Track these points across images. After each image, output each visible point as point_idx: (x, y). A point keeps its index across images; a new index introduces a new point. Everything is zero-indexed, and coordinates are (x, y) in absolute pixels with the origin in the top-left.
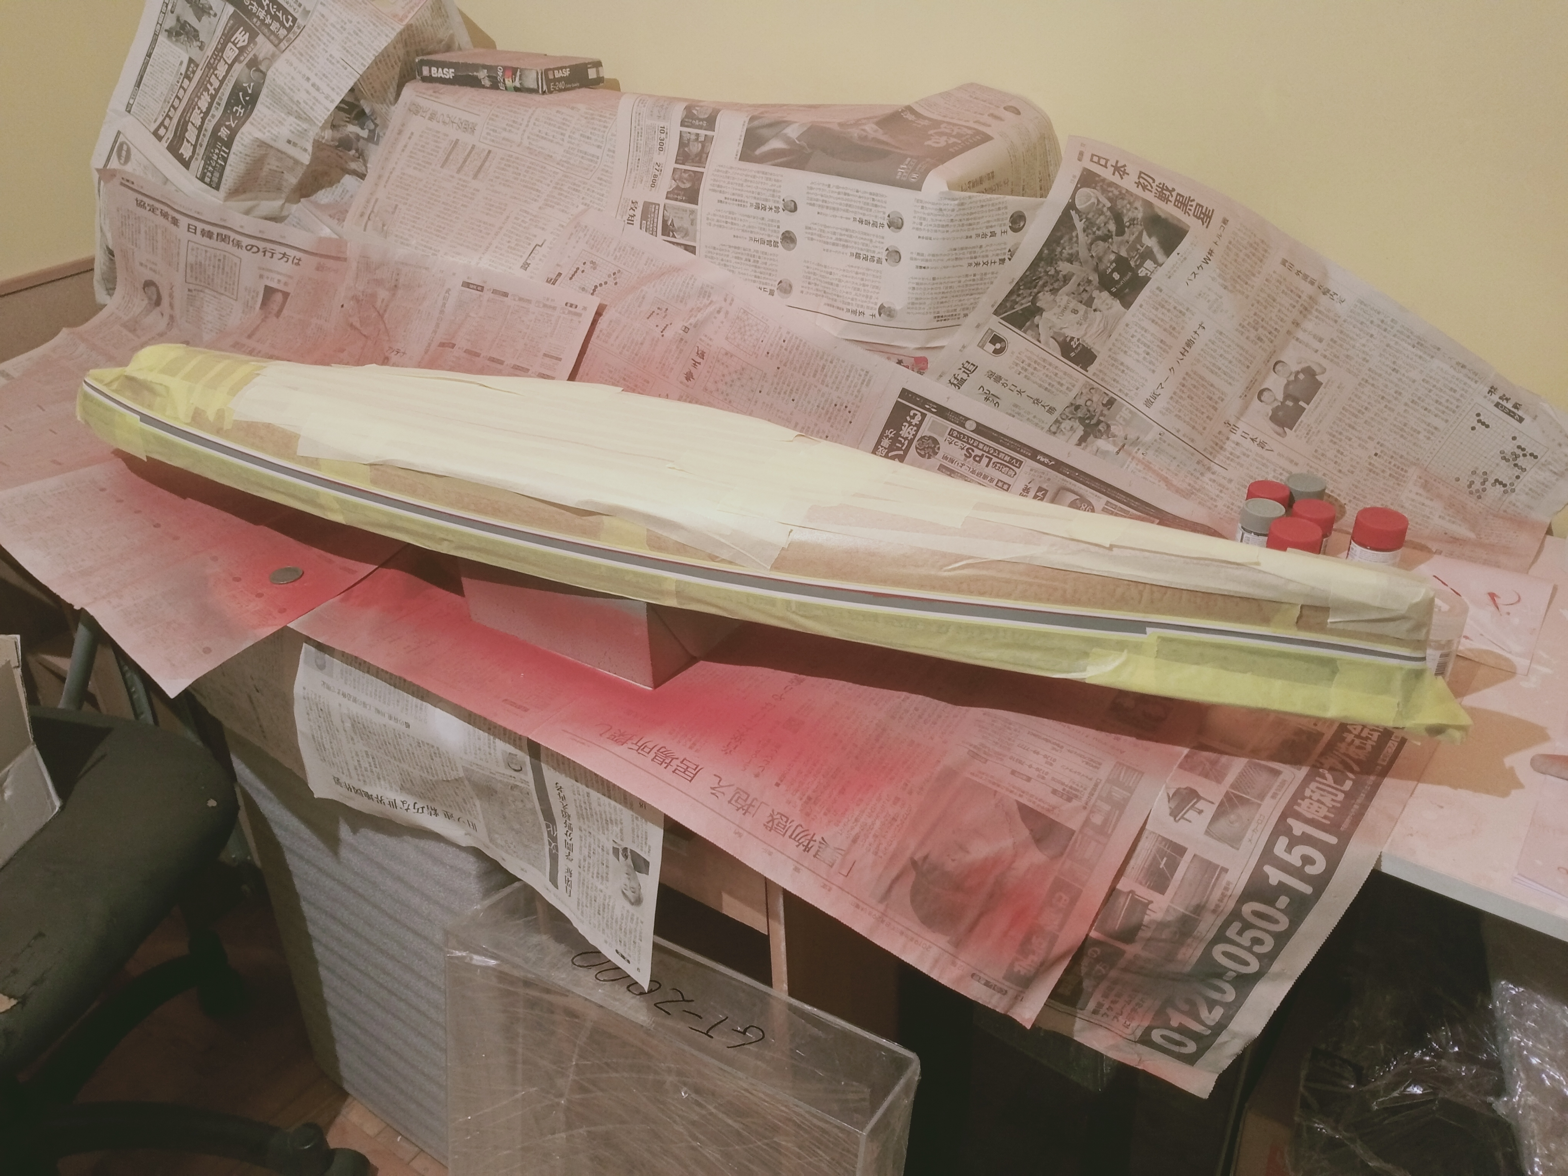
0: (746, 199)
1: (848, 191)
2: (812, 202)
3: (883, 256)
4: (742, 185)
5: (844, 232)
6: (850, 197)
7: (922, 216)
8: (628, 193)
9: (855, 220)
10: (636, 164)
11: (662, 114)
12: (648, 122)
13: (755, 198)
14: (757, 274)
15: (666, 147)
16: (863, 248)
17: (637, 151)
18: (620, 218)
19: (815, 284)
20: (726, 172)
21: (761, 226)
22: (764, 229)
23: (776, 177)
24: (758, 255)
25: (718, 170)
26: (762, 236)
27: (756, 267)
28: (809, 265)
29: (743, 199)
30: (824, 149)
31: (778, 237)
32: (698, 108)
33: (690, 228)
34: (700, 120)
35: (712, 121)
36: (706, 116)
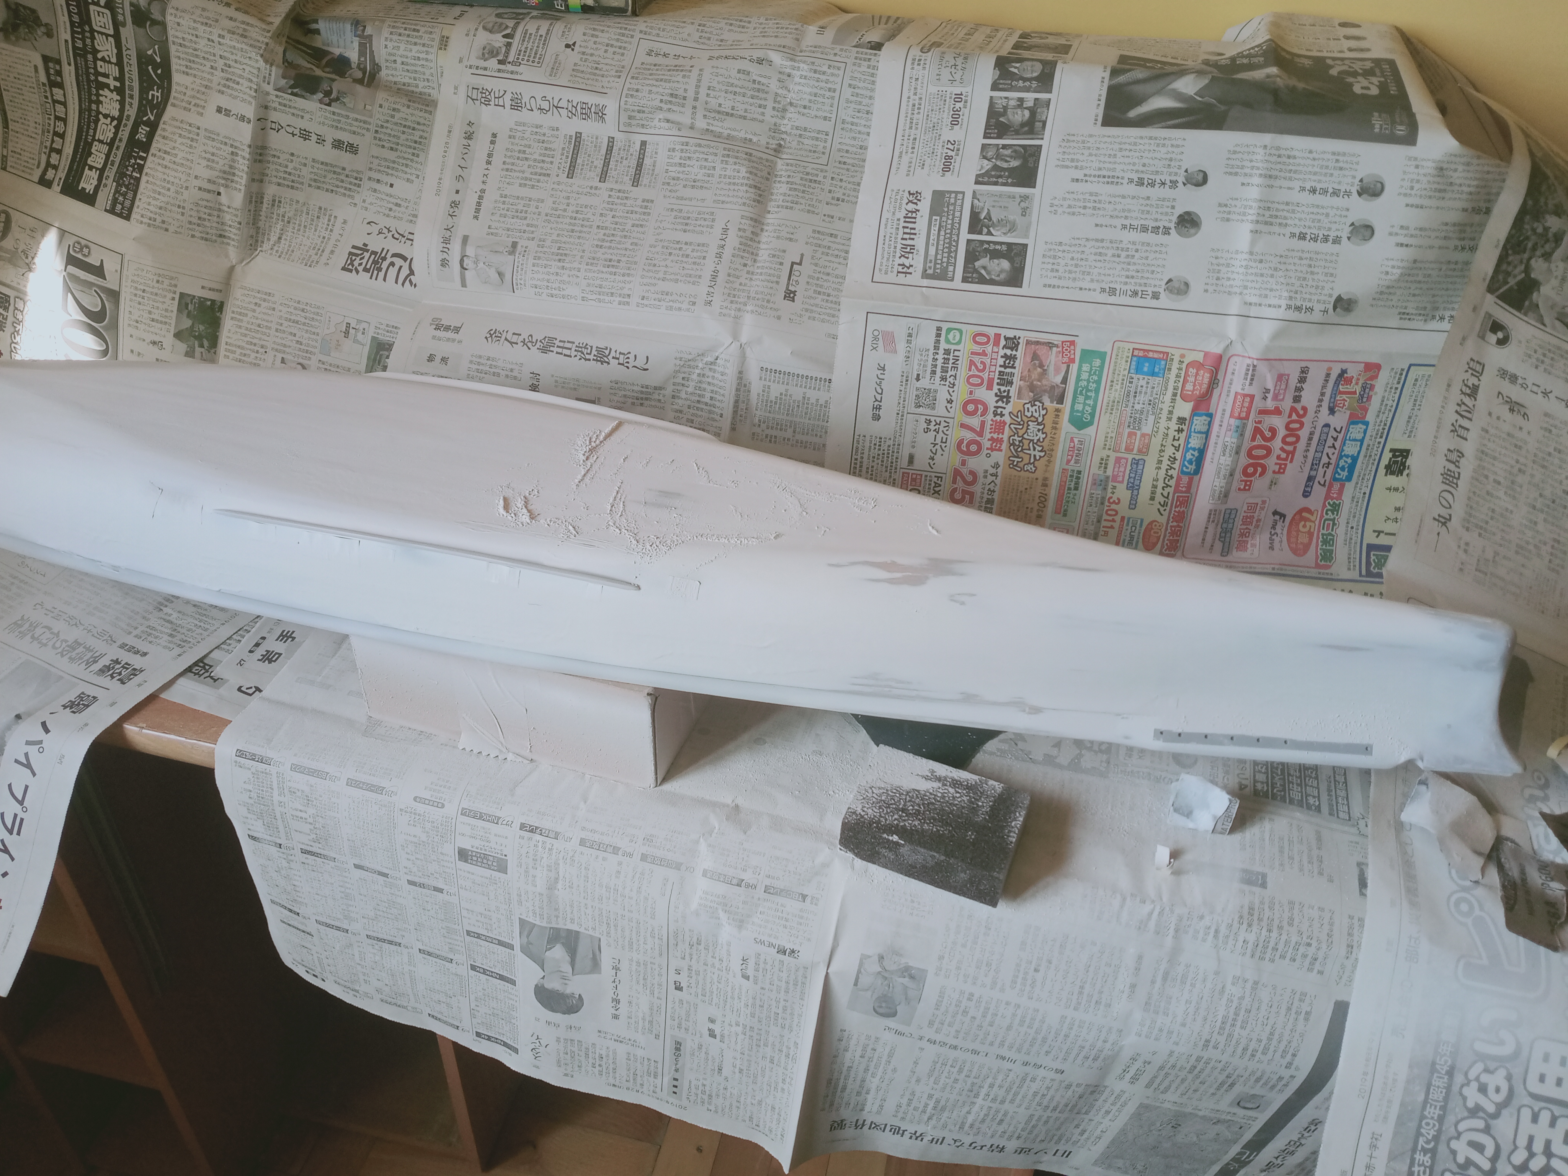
0: (1121, 174)
1: (1292, 153)
2: (1234, 171)
3: (1345, 233)
4: (1113, 156)
5: (1281, 207)
6: (1297, 161)
7: (1415, 177)
8: (902, 183)
9: (1303, 189)
10: (910, 146)
11: (957, 77)
12: (933, 89)
13: (1137, 171)
14: (1130, 273)
15: (966, 118)
16: (1312, 225)
17: (911, 128)
18: (889, 216)
19: (1229, 279)
20: (1083, 142)
21: (1143, 208)
22: (1148, 212)
23: (1174, 142)
24: (1134, 247)
25: (1068, 141)
26: (1143, 222)
27: (1129, 264)
28: (1219, 254)
29: (1116, 174)
30: (1248, 105)
31: (1170, 221)
32: (1018, 65)
33: (1019, 220)
34: (1025, 80)
35: (1046, 80)
36: (1035, 75)
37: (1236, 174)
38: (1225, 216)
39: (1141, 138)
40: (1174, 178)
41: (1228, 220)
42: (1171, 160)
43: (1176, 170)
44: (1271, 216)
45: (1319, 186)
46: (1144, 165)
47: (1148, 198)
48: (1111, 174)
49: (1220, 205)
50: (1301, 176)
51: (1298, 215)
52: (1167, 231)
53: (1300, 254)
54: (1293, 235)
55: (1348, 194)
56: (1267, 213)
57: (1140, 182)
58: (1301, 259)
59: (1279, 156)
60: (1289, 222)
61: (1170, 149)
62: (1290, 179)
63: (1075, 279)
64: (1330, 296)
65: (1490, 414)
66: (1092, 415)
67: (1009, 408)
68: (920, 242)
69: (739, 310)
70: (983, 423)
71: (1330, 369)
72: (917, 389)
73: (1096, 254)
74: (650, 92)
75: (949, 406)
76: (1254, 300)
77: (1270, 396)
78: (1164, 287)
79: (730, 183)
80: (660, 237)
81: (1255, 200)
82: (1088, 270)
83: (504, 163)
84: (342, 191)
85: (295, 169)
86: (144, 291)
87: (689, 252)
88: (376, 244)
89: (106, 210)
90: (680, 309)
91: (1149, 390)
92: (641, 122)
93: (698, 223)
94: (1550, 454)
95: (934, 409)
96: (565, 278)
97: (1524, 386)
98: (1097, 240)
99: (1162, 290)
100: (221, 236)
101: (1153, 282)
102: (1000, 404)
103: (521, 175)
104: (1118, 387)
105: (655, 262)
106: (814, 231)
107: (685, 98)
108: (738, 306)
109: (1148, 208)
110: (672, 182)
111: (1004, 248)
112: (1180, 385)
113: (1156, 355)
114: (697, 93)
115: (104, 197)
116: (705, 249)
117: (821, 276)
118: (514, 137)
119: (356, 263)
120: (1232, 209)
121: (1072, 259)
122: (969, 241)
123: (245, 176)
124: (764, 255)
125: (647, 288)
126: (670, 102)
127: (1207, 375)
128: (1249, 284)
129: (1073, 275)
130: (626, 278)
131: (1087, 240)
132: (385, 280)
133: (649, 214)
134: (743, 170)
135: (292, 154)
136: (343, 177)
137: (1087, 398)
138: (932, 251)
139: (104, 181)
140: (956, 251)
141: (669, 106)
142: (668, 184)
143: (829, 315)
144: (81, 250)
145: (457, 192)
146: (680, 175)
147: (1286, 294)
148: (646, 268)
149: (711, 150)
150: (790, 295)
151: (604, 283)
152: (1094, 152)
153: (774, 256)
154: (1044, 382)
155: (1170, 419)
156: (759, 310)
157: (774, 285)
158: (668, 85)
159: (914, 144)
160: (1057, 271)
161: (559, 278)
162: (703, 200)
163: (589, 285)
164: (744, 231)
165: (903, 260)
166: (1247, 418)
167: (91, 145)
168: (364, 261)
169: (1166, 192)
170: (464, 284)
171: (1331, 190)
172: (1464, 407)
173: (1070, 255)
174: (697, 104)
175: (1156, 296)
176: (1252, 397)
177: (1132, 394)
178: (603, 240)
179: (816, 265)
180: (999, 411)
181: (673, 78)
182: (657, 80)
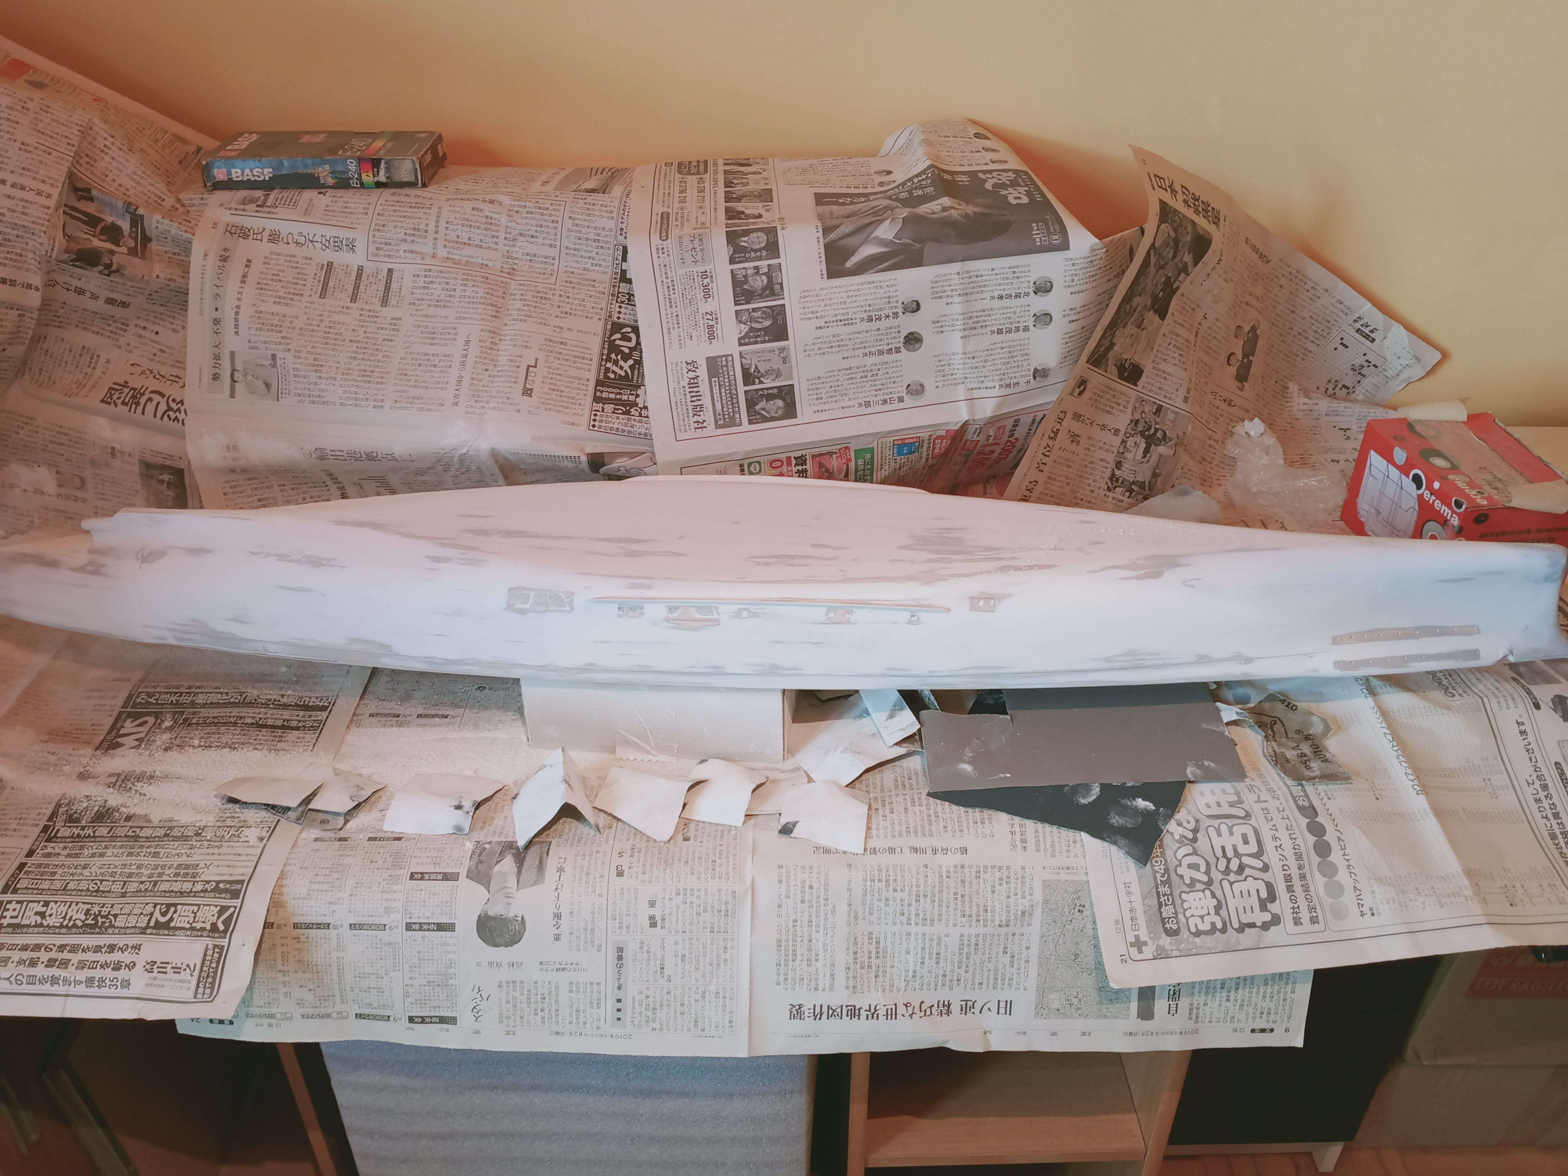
2: (938, 295)
3: (1031, 322)
6: (984, 278)
7: (1074, 272)
15: (715, 291)
16: (1006, 321)
19: (953, 374)
23: (888, 282)
27: (875, 381)
28: (941, 358)
30: (936, 240)
31: (899, 342)
32: (746, 239)
33: (783, 368)
34: (756, 251)
35: (772, 249)
36: (763, 245)
37: (941, 297)
38: (940, 330)
41: (942, 332)
42: (889, 297)
44: (974, 323)
45: (1004, 292)
46: (870, 305)
47: (879, 329)
49: (933, 322)
51: (993, 317)
53: (1001, 345)
54: (993, 332)
57: (870, 319)
58: (1002, 348)
59: (970, 277)
60: (988, 323)
61: (887, 288)
62: (982, 292)
78: (907, 391)
81: (960, 314)
92: (388, 253)
99: (904, 395)
107: (426, 231)
111: (776, 391)
114: (437, 227)
120: (944, 324)
122: (746, 392)
126: (414, 235)
132: (143, 413)
141: (413, 238)
147: (998, 377)
158: (411, 221)
163: (344, 392)
169: (891, 322)
171: (1014, 294)
174: (438, 236)
181: (415, 215)
182: (401, 217)
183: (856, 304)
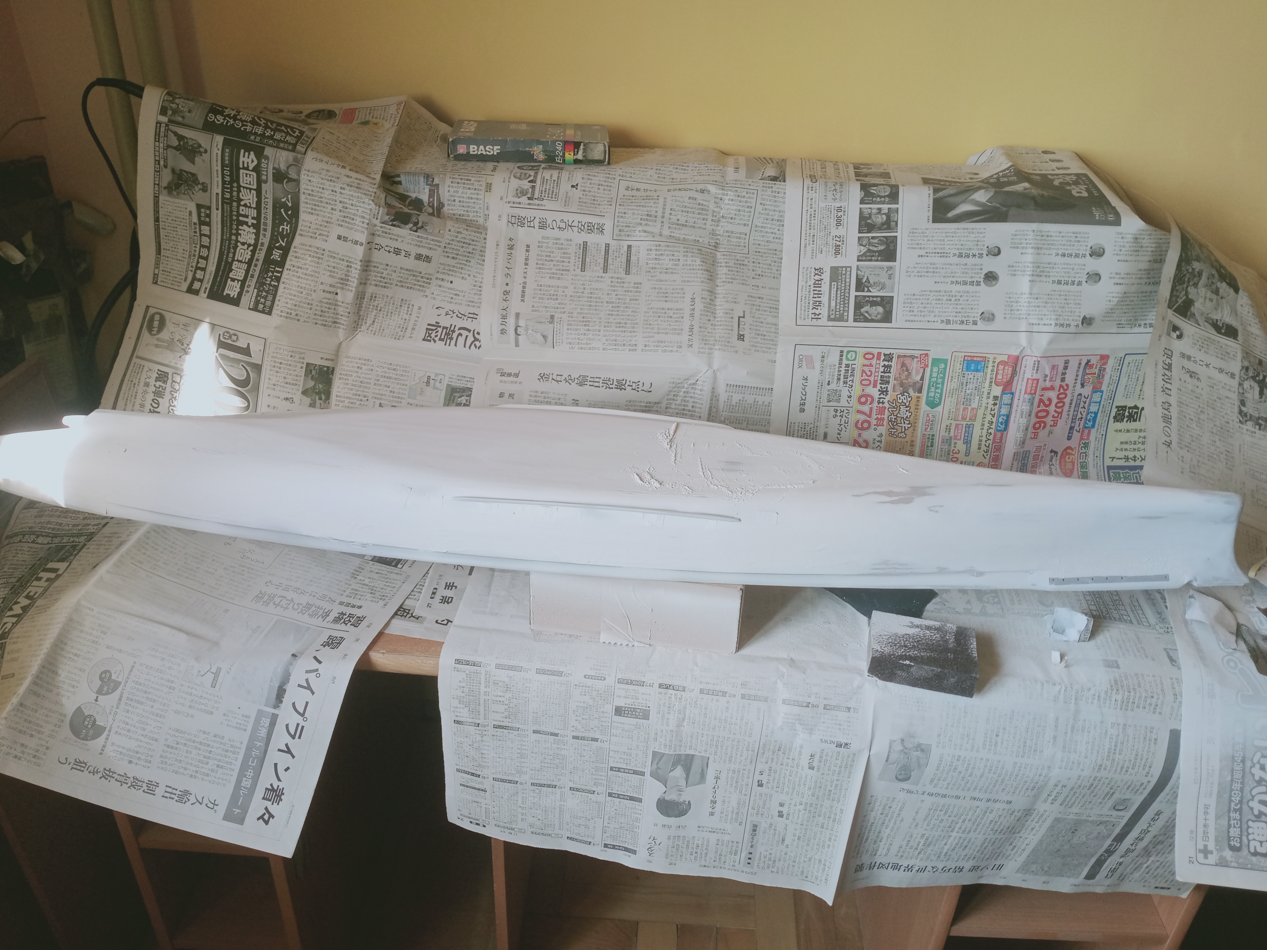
0: (949, 251)
1: (1049, 234)
2: (1016, 246)
3: (1084, 279)
4: (944, 240)
5: (1046, 266)
6: (1053, 238)
7: (1122, 244)
8: (808, 263)
9: (1057, 255)
10: (811, 240)
11: (838, 196)
12: (822, 205)
13: (958, 249)
14: (958, 310)
15: (845, 222)
16: (1065, 275)
17: (810, 229)
18: (804, 284)
19: (1018, 310)
20: (923, 233)
21: (963, 271)
22: (966, 273)
23: (979, 231)
24: (960, 294)
25: (913, 233)
26: (964, 279)
27: (957, 304)
28: (1011, 296)
29: (946, 251)
30: (1019, 206)
31: (980, 278)
32: (875, 188)
33: (888, 282)
34: (881, 197)
35: (894, 196)
36: (887, 194)
37: (1017, 248)
38: (1013, 273)
39: (958, 229)
40: (981, 252)
41: (1015, 275)
42: (978, 241)
43: (981, 247)
44: (1040, 272)
45: (1066, 252)
46: (962, 245)
47: (966, 264)
48: (942, 251)
49: (1009, 266)
50: (1056, 247)
51: (1056, 270)
52: (978, 284)
53: (1058, 293)
54: (1054, 282)
55: (1084, 256)
56: (1038, 270)
57: (960, 256)
58: (1060, 295)
59: (1042, 236)
60: (1051, 274)
61: (977, 235)
62: (1050, 249)
63: (924, 316)
64: (1080, 316)
65: (1180, 380)
66: (940, 399)
67: (888, 398)
68: (825, 299)
69: (711, 349)
70: (871, 408)
71: (1081, 360)
72: (829, 391)
73: (936, 300)
74: (633, 214)
75: (849, 399)
76: (1034, 321)
77: (1048, 379)
78: (979, 317)
79: (690, 269)
80: (650, 306)
81: (1031, 263)
82: (932, 309)
83: (537, 264)
84: (418, 287)
85: (388, 274)
86: (281, 363)
87: (671, 314)
88: (445, 322)
89: (249, 309)
90: (672, 351)
91: (975, 381)
92: (627, 233)
93: (674, 295)
94: (1215, 401)
95: (839, 402)
96: (590, 336)
97: (1195, 362)
98: (936, 291)
99: (978, 319)
100: (335, 322)
101: (973, 315)
102: (882, 396)
103: (549, 271)
104: (956, 380)
105: (651, 322)
106: (749, 296)
107: (656, 217)
108: (710, 346)
109: (966, 271)
110: (652, 271)
111: (879, 299)
112: (994, 376)
113: (978, 359)
114: (664, 213)
115: (246, 300)
116: (681, 312)
117: (758, 324)
118: (542, 247)
119: (433, 335)
120: (1017, 269)
121: (922, 303)
122: (856, 296)
123: (356, 281)
124: (720, 313)
125: (648, 339)
126: (647, 220)
127: (1010, 369)
128: (1031, 313)
129: (923, 314)
130: (633, 334)
131: (930, 291)
132: (456, 345)
133: (640, 292)
134: (698, 260)
135: (387, 265)
136: (419, 278)
137: (937, 388)
138: (833, 304)
139: (246, 289)
140: (848, 303)
141: (646, 222)
142: (649, 272)
143: (767, 348)
144: (230, 337)
145: (507, 284)
146: (657, 266)
147: (1053, 317)
148: (645, 326)
149: (676, 249)
150: (741, 337)
151: (618, 338)
152: (931, 239)
153: (727, 313)
154: (910, 380)
155: (988, 398)
156: (724, 348)
157: (730, 332)
158: (645, 209)
159: (813, 238)
160: (913, 311)
161: (586, 337)
162: (675, 281)
163: (607, 340)
164: (705, 299)
165: (814, 311)
166: (1035, 393)
167: (231, 264)
168: (439, 334)
169: (977, 260)
170: (517, 345)
171: (1074, 254)
172: (1166, 377)
173: (921, 301)
174: (664, 220)
175: (975, 323)
176: (1038, 380)
177: (965, 384)
178: (613, 311)
179: (753, 317)
180: (881, 400)
181: (647, 205)
182: (637, 206)
183: (951, 243)
